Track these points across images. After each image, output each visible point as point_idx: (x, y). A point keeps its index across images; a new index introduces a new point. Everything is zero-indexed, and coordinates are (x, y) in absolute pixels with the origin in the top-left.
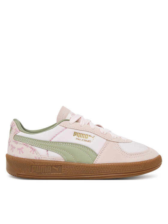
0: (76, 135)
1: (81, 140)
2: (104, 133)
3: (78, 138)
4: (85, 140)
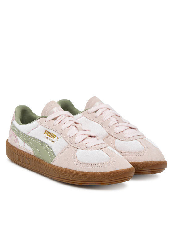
0: (47, 133)
1: (49, 139)
2: (70, 137)
3: (47, 136)
4: (51, 140)
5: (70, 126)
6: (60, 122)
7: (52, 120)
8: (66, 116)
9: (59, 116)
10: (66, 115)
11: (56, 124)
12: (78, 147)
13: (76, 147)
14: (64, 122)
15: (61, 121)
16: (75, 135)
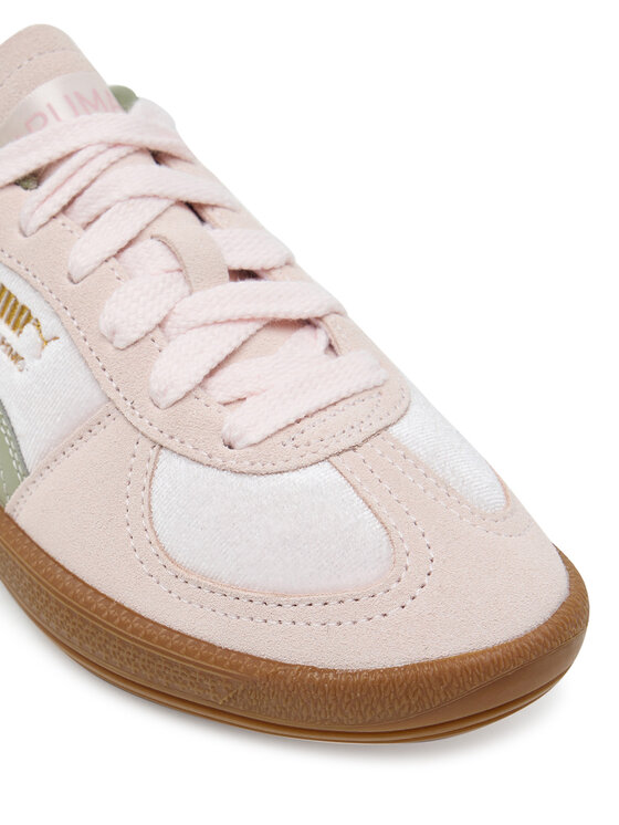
2: (118, 342)
5: (130, 243)
6: (64, 209)
7: (17, 183)
8: (113, 154)
9: (60, 161)
10: (116, 145)
11: (33, 224)
12: (163, 439)
13: (153, 432)
14: (94, 210)
15: (74, 198)
16: (160, 325)
